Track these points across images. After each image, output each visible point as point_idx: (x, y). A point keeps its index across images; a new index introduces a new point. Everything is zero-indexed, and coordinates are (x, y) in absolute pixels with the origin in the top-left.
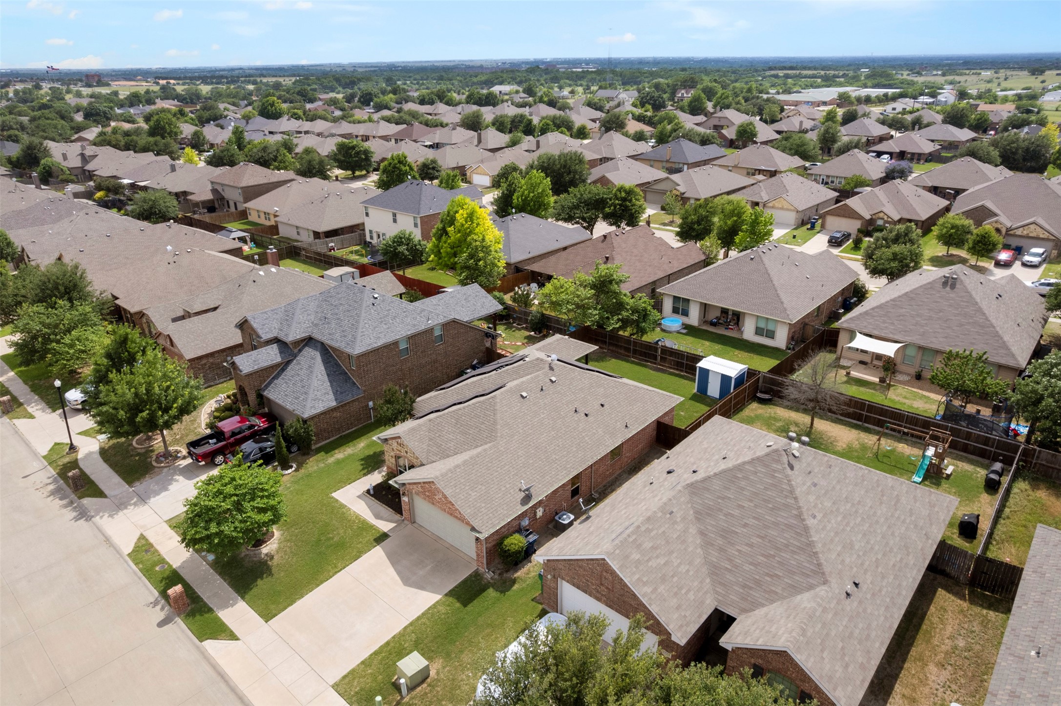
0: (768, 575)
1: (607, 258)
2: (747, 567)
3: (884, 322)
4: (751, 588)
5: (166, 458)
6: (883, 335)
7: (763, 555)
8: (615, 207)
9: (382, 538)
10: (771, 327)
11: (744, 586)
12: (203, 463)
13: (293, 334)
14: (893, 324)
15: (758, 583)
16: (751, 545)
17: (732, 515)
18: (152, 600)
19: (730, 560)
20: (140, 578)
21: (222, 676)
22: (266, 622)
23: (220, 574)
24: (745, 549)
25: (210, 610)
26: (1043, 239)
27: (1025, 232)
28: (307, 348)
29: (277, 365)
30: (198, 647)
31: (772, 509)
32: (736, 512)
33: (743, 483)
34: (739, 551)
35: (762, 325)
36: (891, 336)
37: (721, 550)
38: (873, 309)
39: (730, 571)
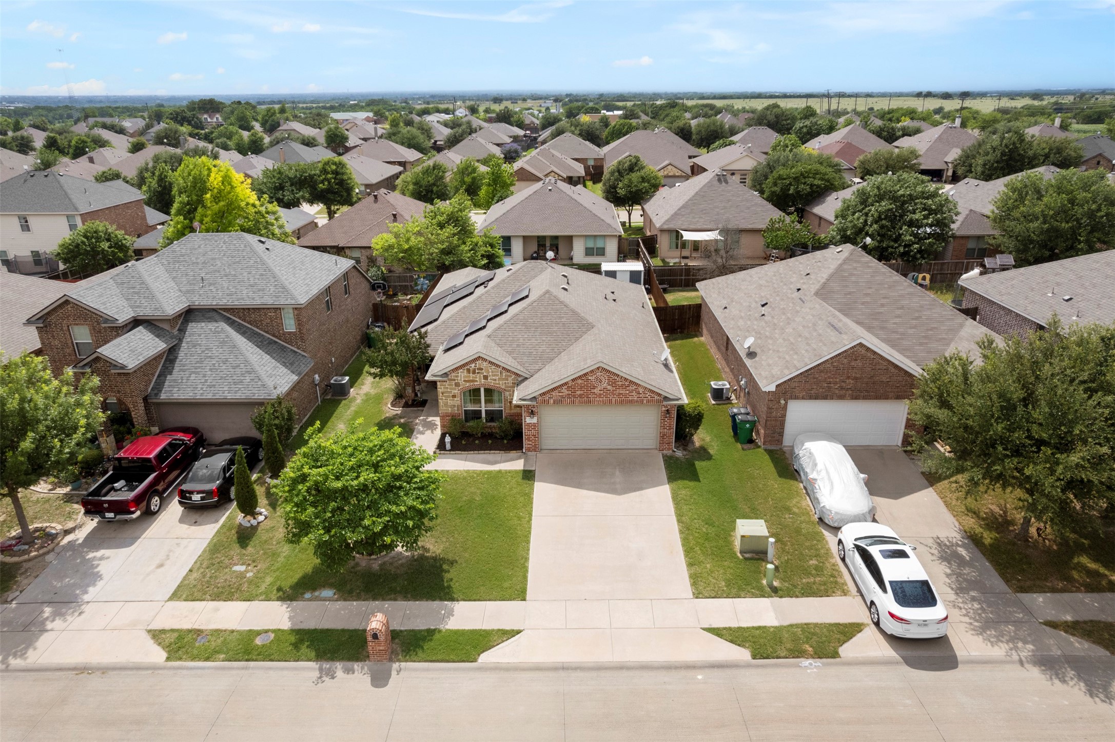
0: (928, 330)
1: (395, 216)
2: (911, 331)
3: (694, 218)
4: (926, 343)
5: (31, 543)
6: (699, 227)
7: (913, 319)
8: (329, 182)
9: (528, 475)
10: (600, 244)
11: (921, 344)
12: (138, 513)
13: (172, 305)
14: (701, 218)
15: (926, 337)
16: (899, 316)
17: (867, 302)
18: (317, 674)
19: (896, 332)
20: (246, 668)
21: (564, 668)
22: (525, 600)
23: (375, 598)
24: (897, 320)
25: (431, 632)
26: (678, 177)
27: (666, 173)
28: (191, 325)
29: (156, 359)
30: (480, 669)
31: (890, 287)
32: (868, 299)
33: (853, 279)
34: (895, 323)
35: (590, 244)
36: (705, 227)
37: (882, 328)
38: (679, 209)
39: (902, 339)
